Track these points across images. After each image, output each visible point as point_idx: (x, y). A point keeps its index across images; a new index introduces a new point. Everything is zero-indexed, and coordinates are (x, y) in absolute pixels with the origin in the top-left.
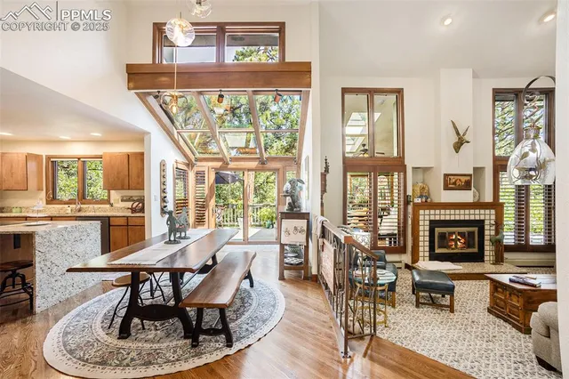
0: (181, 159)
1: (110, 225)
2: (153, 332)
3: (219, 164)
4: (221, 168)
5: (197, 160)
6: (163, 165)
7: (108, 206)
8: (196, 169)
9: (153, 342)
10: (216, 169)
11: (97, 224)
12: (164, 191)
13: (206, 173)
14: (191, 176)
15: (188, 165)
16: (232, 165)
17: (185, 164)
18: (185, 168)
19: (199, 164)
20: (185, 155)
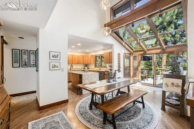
0: (127, 52)
1: (104, 74)
2: (98, 111)
3: (142, 53)
4: (143, 54)
5: (134, 52)
6: (119, 55)
7: (106, 68)
8: (133, 55)
9: (95, 115)
10: (141, 55)
11: (98, 74)
12: (119, 64)
13: (137, 56)
14: (132, 58)
15: (130, 54)
16: (148, 52)
17: (129, 54)
18: (129, 55)
19: (135, 53)
20: (129, 51)
